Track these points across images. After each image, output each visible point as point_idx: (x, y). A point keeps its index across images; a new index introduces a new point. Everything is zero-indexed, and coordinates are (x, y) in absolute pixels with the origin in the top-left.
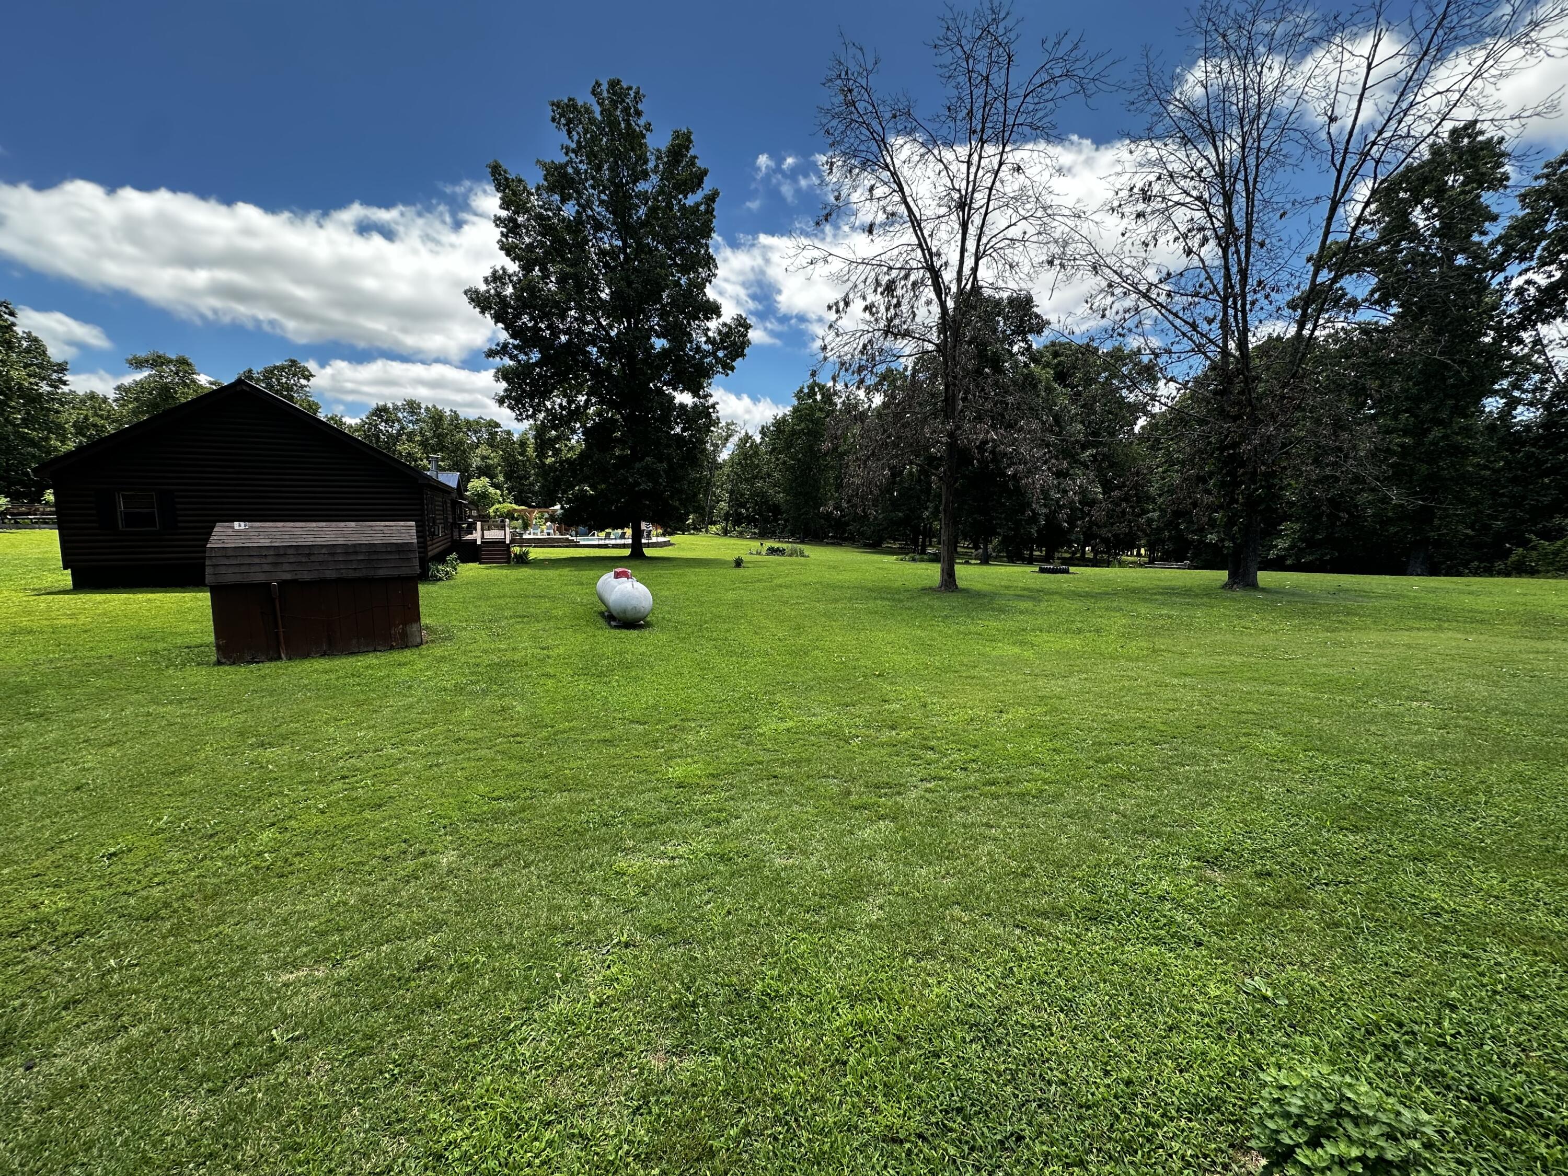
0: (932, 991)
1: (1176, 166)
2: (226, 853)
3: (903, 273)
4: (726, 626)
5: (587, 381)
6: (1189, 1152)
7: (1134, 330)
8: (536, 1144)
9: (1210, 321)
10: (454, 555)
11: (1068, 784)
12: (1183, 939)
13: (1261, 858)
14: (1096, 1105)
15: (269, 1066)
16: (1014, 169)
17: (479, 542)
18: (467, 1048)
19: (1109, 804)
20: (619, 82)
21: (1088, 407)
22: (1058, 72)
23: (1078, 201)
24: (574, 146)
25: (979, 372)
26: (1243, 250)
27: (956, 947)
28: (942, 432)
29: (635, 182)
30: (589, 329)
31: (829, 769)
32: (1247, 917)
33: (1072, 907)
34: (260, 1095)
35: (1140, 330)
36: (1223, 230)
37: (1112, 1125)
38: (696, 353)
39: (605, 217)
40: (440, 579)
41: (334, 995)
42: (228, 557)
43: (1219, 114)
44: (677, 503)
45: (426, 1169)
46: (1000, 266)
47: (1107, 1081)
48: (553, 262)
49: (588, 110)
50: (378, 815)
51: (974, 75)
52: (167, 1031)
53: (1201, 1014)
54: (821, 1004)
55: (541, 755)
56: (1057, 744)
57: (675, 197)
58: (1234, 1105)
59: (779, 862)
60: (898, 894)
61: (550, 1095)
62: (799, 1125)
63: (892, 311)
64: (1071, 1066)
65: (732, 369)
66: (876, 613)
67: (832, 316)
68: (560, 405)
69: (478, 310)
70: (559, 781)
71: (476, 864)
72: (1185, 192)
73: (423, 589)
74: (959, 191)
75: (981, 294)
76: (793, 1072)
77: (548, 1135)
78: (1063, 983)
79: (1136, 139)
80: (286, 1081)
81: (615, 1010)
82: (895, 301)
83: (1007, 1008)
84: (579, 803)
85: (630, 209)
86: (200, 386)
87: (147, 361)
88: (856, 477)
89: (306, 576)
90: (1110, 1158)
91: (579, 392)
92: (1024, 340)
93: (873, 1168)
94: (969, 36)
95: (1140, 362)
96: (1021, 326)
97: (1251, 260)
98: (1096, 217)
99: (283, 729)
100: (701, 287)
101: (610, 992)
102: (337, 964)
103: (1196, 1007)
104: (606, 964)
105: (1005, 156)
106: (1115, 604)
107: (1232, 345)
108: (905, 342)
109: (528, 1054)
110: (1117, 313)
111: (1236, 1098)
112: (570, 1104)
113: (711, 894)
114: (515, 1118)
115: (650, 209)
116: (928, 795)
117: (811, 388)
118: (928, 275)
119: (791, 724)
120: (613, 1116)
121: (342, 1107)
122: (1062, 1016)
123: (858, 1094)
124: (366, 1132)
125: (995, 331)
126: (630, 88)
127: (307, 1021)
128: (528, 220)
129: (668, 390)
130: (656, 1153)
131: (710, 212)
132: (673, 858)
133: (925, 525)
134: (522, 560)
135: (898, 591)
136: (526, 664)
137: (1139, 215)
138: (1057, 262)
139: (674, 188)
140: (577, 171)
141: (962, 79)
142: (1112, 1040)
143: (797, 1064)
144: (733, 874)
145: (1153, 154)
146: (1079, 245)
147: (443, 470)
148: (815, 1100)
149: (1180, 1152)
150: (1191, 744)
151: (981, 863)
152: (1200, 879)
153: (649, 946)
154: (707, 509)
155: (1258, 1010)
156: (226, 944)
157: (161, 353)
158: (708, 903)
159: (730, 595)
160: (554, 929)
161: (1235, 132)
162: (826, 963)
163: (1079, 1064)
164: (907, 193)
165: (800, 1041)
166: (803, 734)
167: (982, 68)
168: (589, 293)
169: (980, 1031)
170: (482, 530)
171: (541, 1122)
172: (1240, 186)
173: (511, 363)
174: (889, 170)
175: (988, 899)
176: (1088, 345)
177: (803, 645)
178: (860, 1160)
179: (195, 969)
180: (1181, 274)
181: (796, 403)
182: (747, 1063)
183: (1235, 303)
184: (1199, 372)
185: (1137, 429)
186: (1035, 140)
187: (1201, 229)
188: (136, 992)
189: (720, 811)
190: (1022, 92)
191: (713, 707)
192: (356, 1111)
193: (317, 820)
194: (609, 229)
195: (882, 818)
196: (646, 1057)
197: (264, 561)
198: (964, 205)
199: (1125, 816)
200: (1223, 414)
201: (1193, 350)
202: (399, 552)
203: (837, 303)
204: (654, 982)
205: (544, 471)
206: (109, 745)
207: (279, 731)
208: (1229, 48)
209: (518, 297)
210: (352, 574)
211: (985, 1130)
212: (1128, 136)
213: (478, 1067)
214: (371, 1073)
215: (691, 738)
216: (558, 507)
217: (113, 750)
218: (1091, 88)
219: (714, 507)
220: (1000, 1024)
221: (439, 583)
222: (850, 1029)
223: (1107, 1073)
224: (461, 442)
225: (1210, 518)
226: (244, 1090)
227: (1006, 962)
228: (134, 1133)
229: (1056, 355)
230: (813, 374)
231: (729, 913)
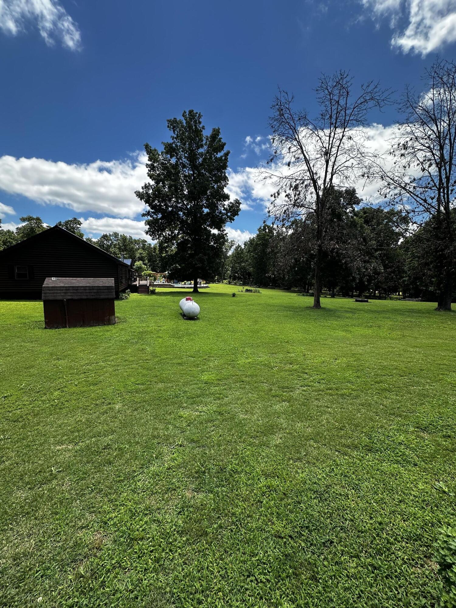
0: (299, 475)
1: (419, 134)
2: (43, 399)
3: (301, 181)
4: (228, 320)
5: (179, 225)
6: (406, 557)
7: (399, 202)
8: (141, 522)
9: (432, 199)
10: (129, 290)
11: (362, 392)
12: (408, 462)
13: (446, 429)
14: (366, 532)
15: (50, 481)
16: (348, 138)
17: (138, 285)
18: (119, 481)
19: (380, 401)
20: (193, 111)
21: (378, 234)
22: (368, 98)
23: (376, 150)
24: (175, 136)
25: (332, 220)
26: (448, 168)
27: (311, 458)
28: (316, 244)
29: (198, 149)
30: (179, 205)
31: (264, 379)
32: (438, 455)
33: (361, 445)
34: (46, 492)
35: (401, 202)
36: (439, 160)
37: (372, 541)
38: (220, 214)
39: (186, 163)
40: (123, 299)
41: (74, 456)
42: (49, 290)
43: (438, 111)
44: (211, 272)
45: (101, 527)
46: (342, 177)
47: (371, 522)
48: (167, 180)
49: (181, 122)
50: (95, 388)
51: (333, 101)
52: (17, 464)
53: (414, 496)
54: (254, 477)
55: (155, 368)
56: (359, 374)
57: (213, 154)
58: (427, 539)
59: (242, 416)
60: (288, 434)
61: (148, 503)
62: (241, 526)
63: (297, 197)
64: (356, 513)
65: (233, 220)
66: (287, 316)
67: (273, 199)
68: (169, 234)
69: (139, 199)
70: (161, 379)
71: (128, 409)
72: (422, 145)
73: (116, 303)
74: (326, 148)
75: (334, 189)
76: (240, 504)
77: (145, 519)
78: (354, 477)
79: (402, 124)
80: (55, 487)
81: (174, 471)
82: (298, 193)
83: (330, 485)
84: (167, 388)
85: (196, 159)
86: (44, 228)
87: (27, 219)
88: (281, 262)
89: (75, 297)
90: (371, 555)
91: (176, 229)
92: (352, 207)
93: (270, 548)
94: (331, 85)
95: (401, 215)
96: (350, 201)
97: (452, 172)
98: (383, 157)
99: (65, 354)
100: (222, 188)
101: (173, 464)
102: (76, 444)
103: (413, 493)
104: (172, 453)
105: (345, 133)
106: (387, 316)
107: (442, 208)
108: (302, 209)
109: (141, 486)
110: (392, 196)
111: (428, 535)
112: (155, 508)
113: (214, 427)
114: (134, 511)
115: (203, 159)
116: (303, 393)
117: (264, 227)
118: (312, 182)
119: (250, 360)
120: (170, 514)
121: (74, 500)
122: (353, 491)
123: (266, 516)
124: (81, 510)
125: (339, 204)
126: (197, 113)
127: (64, 465)
128: (158, 165)
129: (209, 228)
130: (185, 531)
131: (226, 159)
132: (201, 412)
133: (309, 282)
134: (153, 293)
135: (297, 308)
136: (152, 333)
137: (402, 155)
138: (366, 175)
139: (213, 151)
140: (177, 146)
141: (328, 103)
142: (375, 504)
143: (243, 501)
144: (223, 420)
145: (409, 129)
146: (376, 168)
147: (126, 258)
148: (248, 516)
149: (402, 557)
150: (417, 377)
151: (323, 423)
152: (418, 436)
153: (189, 447)
154: (223, 274)
155: (441, 497)
156: (39, 433)
157: (31, 216)
158: (213, 431)
159: (230, 308)
160: (154, 437)
161: (446, 119)
162: (257, 460)
163: (360, 512)
164: (304, 150)
165: (244, 491)
166: (255, 364)
167: (336, 98)
168: (180, 191)
169: (318, 494)
170: (139, 281)
171: (143, 513)
172: (447, 141)
173: (151, 218)
174: (297, 141)
175: (325, 438)
176: (379, 209)
177: (257, 329)
178: (265, 544)
179: (28, 442)
180: (420, 179)
181: (258, 233)
182: (223, 498)
183: (444, 191)
184: (428, 219)
185: (399, 243)
186: (358, 126)
187: (430, 160)
188: (9, 448)
189: (220, 394)
190: (352, 107)
191: (221, 352)
192: (78, 502)
193: (74, 388)
194: (188, 167)
195: (284, 401)
196: (184, 491)
197: (62, 292)
198: (327, 153)
199: (386, 407)
200: (437, 237)
201: (424, 211)
202: (108, 289)
203: (275, 194)
204: (190, 462)
205: (162, 259)
206: (8, 357)
207: (64, 354)
208: (444, 83)
209: (154, 194)
210: (92, 297)
211: (317, 537)
212: (398, 122)
213: (122, 489)
214: (84, 488)
215: (211, 364)
216: (167, 272)
217: (9, 358)
218: (382, 104)
219: (226, 273)
220: (327, 492)
221: (123, 300)
222: (265, 488)
223: (371, 518)
224: (133, 248)
225: (430, 280)
226: (41, 489)
227: (331, 466)
228: (3, 501)
229: (365, 213)
230: (264, 222)
231: (220, 436)
